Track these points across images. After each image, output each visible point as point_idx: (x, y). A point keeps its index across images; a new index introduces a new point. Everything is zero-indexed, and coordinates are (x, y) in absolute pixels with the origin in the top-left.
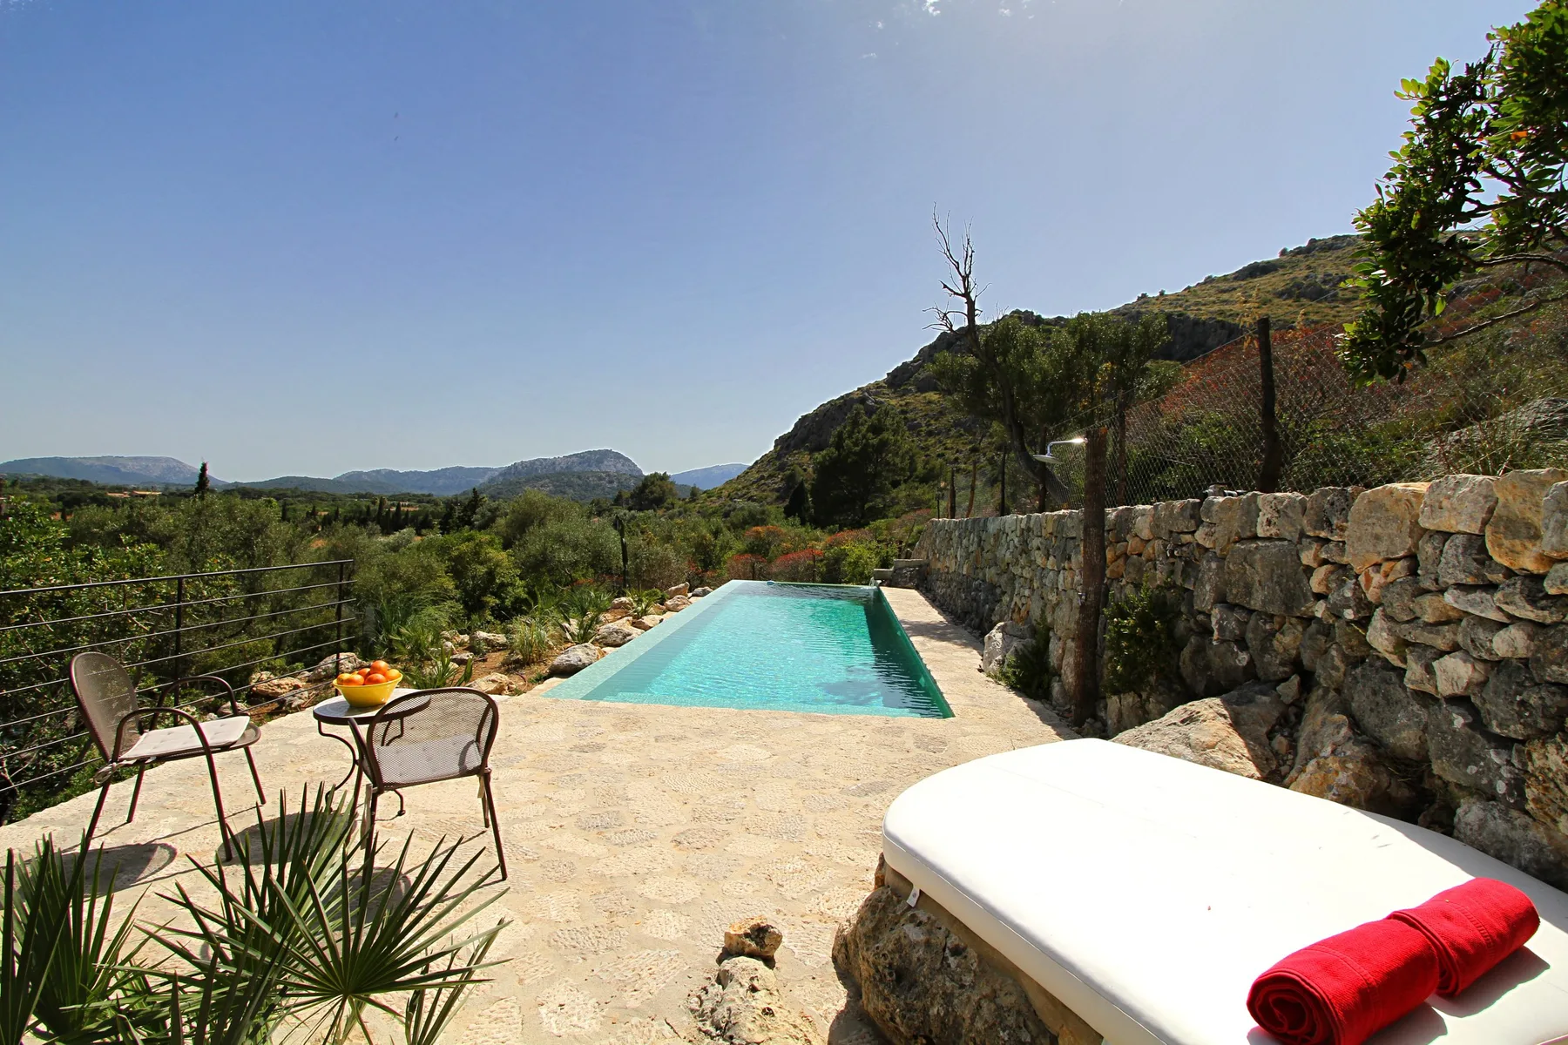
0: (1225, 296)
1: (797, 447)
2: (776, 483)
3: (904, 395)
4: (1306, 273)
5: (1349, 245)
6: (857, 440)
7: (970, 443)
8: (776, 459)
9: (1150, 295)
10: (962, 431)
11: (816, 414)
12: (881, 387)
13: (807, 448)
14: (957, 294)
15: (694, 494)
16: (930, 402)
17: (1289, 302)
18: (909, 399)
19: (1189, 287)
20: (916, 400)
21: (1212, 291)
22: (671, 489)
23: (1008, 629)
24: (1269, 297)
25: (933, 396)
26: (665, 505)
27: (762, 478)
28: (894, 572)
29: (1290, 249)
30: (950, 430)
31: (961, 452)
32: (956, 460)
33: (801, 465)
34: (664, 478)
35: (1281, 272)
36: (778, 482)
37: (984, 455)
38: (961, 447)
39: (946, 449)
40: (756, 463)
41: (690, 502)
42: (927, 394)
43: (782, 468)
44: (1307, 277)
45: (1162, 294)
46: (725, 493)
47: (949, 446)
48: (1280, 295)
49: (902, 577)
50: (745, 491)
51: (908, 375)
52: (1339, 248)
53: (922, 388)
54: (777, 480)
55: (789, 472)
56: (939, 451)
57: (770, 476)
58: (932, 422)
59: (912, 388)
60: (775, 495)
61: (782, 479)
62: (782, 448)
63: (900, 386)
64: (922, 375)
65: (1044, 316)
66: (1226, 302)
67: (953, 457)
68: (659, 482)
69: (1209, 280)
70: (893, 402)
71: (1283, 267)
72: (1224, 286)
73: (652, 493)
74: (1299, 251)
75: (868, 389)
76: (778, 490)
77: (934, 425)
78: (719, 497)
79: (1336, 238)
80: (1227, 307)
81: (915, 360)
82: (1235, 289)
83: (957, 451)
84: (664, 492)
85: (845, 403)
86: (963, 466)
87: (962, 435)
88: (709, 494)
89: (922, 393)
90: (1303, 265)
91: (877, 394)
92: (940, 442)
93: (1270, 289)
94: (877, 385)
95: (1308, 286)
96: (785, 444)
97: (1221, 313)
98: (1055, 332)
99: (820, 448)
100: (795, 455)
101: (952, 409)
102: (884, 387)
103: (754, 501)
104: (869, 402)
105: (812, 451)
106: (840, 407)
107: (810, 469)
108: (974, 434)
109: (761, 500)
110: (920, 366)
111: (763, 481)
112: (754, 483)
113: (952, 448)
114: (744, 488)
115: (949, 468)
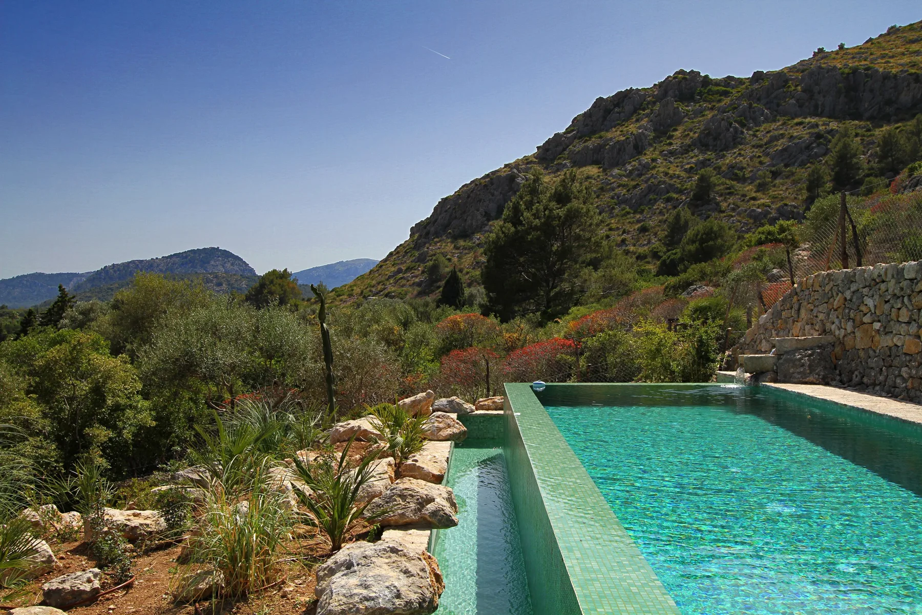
1: (437, 234)
2: (416, 277)
3: (558, 170)
7: (638, 221)
8: (414, 248)
10: (628, 209)
11: (458, 195)
12: (531, 162)
13: (449, 235)
16: (589, 177)
18: (565, 174)
19: (871, 39)
20: (573, 175)
21: (899, 42)
25: (593, 170)
27: (400, 271)
30: (613, 208)
31: (628, 232)
32: (623, 241)
33: (444, 254)
34: (285, 275)
36: (419, 275)
38: (627, 227)
39: (611, 229)
40: (391, 254)
42: (584, 168)
43: (422, 259)
45: (841, 47)
46: (357, 290)
47: (614, 226)
50: (380, 287)
51: (561, 148)
53: (579, 162)
54: (417, 273)
55: (430, 263)
57: (409, 269)
59: (567, 162)
60: (417, 289)
61: (423, 272)
62: (420, 236)
63: (552, 160)
64: (578, 146)
65: (712, 77)
67: (619, 239)
68: (279, 281)
69: (893, 31)
70: (546, 179)
72: (911, 36)
75: (517, 165)
76: (419, 284)
78: (350, 295)
80: (918, 59)
81: (568, 131)
83: (624, 232)
84: (286, 291)
85: (492, 180)
86: (632, 248)
87: (628, 213)
88: (338, 292)
89: (579, 167)
91: (527, 170)
94: (527, 161)
96: (423, 231)
97: (913, 65)
98: (726, 94)
99: (465, 235)
100: (436, 243)
101: (615, 185)
102: (534, 163)
103: (392, 297)
104: (519, 180)
105: (455, 238)
106: (485, 186)
107: (455, 259)
108: (642, 212)
109: (401, 296)
110: (575, 137)
111: (401, 275)
112: (390, 277)
113: (618, 229)
114: (378, 283)
115: (619, 251)
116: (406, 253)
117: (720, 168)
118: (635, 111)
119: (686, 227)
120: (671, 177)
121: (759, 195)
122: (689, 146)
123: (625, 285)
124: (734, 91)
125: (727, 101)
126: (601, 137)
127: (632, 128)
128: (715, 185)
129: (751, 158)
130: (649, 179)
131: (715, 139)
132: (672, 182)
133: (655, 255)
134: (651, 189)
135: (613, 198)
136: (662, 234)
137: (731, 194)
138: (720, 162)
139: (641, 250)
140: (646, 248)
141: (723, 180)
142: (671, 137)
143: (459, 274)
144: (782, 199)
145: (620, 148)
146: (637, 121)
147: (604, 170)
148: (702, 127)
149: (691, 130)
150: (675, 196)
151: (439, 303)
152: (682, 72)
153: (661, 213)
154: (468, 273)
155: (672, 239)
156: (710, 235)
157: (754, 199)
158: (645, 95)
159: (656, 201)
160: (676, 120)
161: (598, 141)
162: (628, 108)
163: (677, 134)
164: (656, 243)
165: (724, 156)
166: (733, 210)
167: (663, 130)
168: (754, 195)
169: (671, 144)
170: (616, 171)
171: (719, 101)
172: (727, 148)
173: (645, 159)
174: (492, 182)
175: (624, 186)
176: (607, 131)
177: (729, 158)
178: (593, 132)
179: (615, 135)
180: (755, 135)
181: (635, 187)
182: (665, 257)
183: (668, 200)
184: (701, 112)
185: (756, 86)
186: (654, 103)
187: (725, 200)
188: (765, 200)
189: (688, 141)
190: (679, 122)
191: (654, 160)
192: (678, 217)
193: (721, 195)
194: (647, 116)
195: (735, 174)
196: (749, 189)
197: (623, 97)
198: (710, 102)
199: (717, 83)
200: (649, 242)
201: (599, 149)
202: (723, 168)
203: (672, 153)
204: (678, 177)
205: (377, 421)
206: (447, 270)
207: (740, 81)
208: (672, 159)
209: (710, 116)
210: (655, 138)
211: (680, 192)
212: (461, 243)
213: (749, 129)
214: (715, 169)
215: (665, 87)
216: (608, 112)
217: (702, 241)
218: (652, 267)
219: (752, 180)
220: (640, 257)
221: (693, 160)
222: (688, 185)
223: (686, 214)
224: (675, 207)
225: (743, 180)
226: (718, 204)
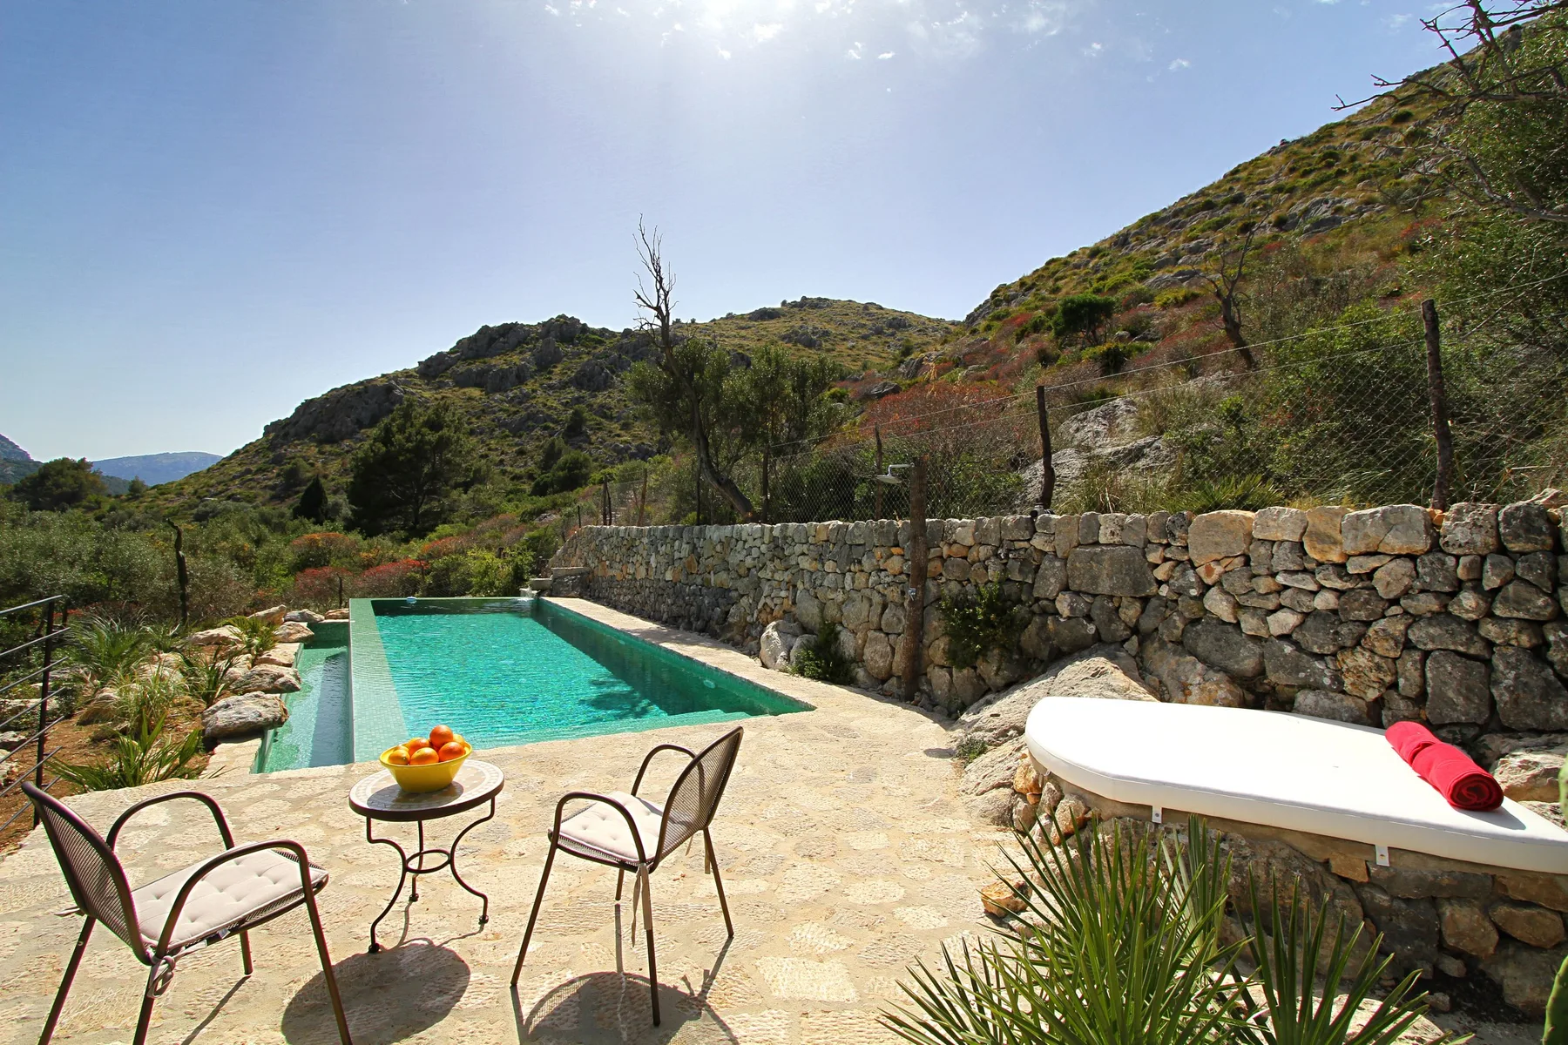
0: (743, 333)
1: (298, 436)
2: (270, 479)
3: (439, 388)
4: (801, 323)
5: (828, 306)
6: (410, 434)
7: (517, 445)
8: (268, 449)
9: (683, 321)
10: (507, 432)
11: (326, 399)
12: (411, 376)
13: (313, 439)
14: (649, 306)
15: (135, 491)
16: (470, 399)
17: (790, 345)
18: (446, 392)
19: (714, 320)
20: (454, 395)
21: (733, 326)
22: (94, 482)
23: (781, 628)
24: (776, 338)
25: (475, 392)
26: (85, 503)
27: (248, 471)
28: (555, 580)
29: (789, 301)
30: (493, 430)
31: (507, 454)
32: (502, 461)
33: (306, 459)
34: (82, 465)
35: (783, 319)
36: (273, 477)
37: (532, 458)
38: (506, 449)
39: (490, 449)
40: (237, 452)
41: (128, 500)
42: (466, 390)
43: (277, 461)
44: (802, 327)
45: (693, 321)
46: (189, 489)
47: (493, 447)
48: (783, 338)
49: (563, 586)
50: (220, 488)
51: (444, 367)
52: (822, 308)
53: (462, 382)
54: (269, 474)
55: (289, 466)
56: (483, 451)
57: (260, 471)
58: (474, 420)
59: (450, 381)
60: (269, 493)
61: (278, 475)
62: (276, 437)
63: (434, 378)
64: (462, 368)
65: (590, 326)
66: (744, 337)
67: (498, 459)
68: (74, 472)
69: (730, 316)
70: (427, 395)
71: (784, 315)
72: (743, 324)
73: (58, 486)
74: (794, 304)
75: (395, 376)
76: (273, 488)
77: (476, 423)
78: (180, 494)
79: (819, 299)
80: (745, 342)
81: (452, 351)
82: (750, 328)
83: (502, 453)
84: (81, 486)
85: (366, 388)
86: (509, 469)
87: (508, 436)
88: (161, 490)
89: (462, 387)
90: (798, 317)
91: (406, 383)
92: (483, 442)
93: (776, 332)
94: (406, 373)
95: (802, 335)
96: (279, 433)
97: (741, 347)
98: (601, 343)
99: (332, 440)
100: (296, 446)
101: (496, 409)
102: (415, 377)
103: (238, 500)
104: (397, 392)
105: (320, 443)
106: (359, 393)
107: (319, 464)
108: (520, 437)
109: (250, 500)
110: (458, 359)
111: (249, 476)
112: (235, 478)
113: (497, 449)
114: (219, 483)
115: (496, 470)
116: (257, 453)
117: (592, 406)
118: (519, 343)
119: (559, 454)
120: (550, 408)
121: (623, 432)
122: (567, 383)
123: (491, 507)
124: (607, 342)
125: (601, 349)
126: (485, 363)
127: (516, 359)
128: (587, 420)
129: (618, 401)
130: (528, 407)
131: (589, 380)
132: (549, 413)
133: (531, 477)
134: (531, 417)
135: (493, 421)
136: (539, 458)
137: (599, 429)
138: (592, 400)
139: (517, 471)
140: (522, 469)
141: (594, 416)
142: (551, 373)
143: (322, 481)
144: (641, 438)
145: (503, 375)
146: (521, 353)
147: (486, 394)
148: (579, 369)
149: (569, 369)
150: (552, 425)
151: (297, 513)
152: (563, 316)
153: (538, 439)
154: (333, 480)
155: (546, 466)
156: (576, 465)
157: (619, 436)
158: (529, 331)
159: (534, 428)
160: (557, 359)
161: (482, 366)
162: (513, 339)
163: (557, 370)
164: (531, 466)
165: (596, 396)
166: (601, 443)
167: (545, 364)
168: (618, 432)
169: (550, 379)
170: (498, 396)
171: (595, 348)
172: (598, 389)
173: (527, 389)
174: (366, 390)
175: (505, 411)
176: (492, 357)
177: (600, 399)
178: (477, 356)
179: (498, 362)
180: (622, 382)
181: (515, 413)
182: (538, 479)
183: (546, 428)
184: (578, 355)
185: (625, 341)
186: (537, 340)
187: (595, 434)
188: (627, 438)
189: (565, 378)
190: (559, 361)
191: (534, 391)
192: (552, 445)
193: (591, 429)
194: (530, 350)
195: (604, 412)
196: (615, 427)
197: (508, 330)
198: (587, 347)
199: (594, 332)
200: (526, 464)
201: (482, 373)
202: (595, 406)
203: (551, 387)
204: (555, 409)
205: (237, 630)
206: (309, 475)
207: (613, 334)
208: (551, 393)
209: (586, 360)
210: (536, 371)
211: (556, 422)
212: (328, 448)
213: (618, 376)
214: (587, 406)
215: (548, 327)
216: (492, 340)
217: (570, 469)
218: (527, 487)
219: (619, 419)
220: (516, 478)
221: (569, 396)
222: (563, 417)
223: (560, 442)
224: (551, 436)
225: (611, 418)
226: (588, 436)
